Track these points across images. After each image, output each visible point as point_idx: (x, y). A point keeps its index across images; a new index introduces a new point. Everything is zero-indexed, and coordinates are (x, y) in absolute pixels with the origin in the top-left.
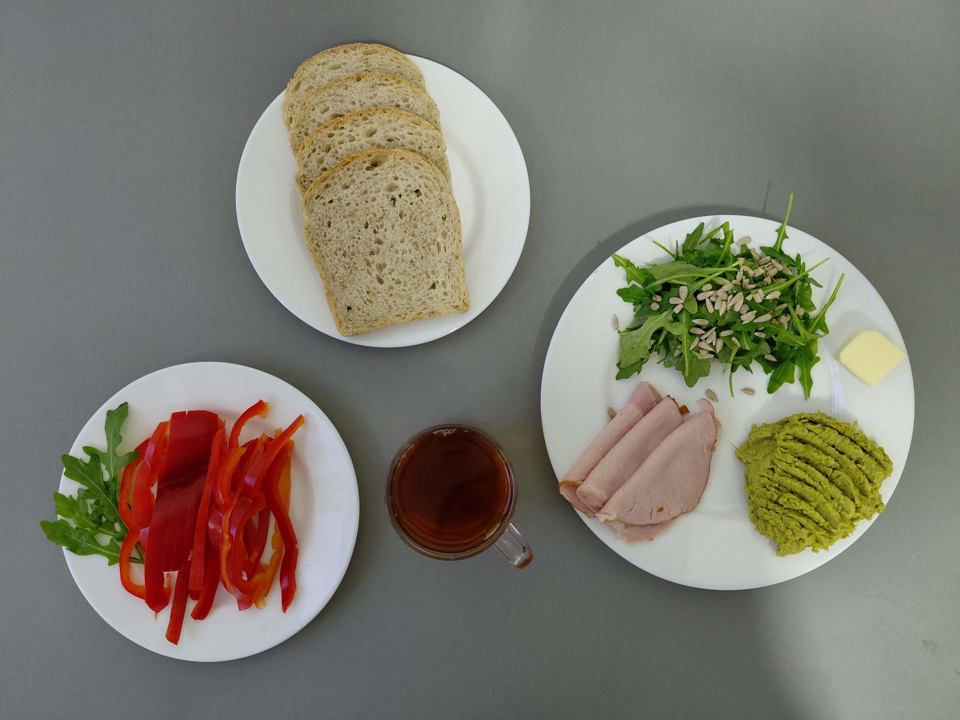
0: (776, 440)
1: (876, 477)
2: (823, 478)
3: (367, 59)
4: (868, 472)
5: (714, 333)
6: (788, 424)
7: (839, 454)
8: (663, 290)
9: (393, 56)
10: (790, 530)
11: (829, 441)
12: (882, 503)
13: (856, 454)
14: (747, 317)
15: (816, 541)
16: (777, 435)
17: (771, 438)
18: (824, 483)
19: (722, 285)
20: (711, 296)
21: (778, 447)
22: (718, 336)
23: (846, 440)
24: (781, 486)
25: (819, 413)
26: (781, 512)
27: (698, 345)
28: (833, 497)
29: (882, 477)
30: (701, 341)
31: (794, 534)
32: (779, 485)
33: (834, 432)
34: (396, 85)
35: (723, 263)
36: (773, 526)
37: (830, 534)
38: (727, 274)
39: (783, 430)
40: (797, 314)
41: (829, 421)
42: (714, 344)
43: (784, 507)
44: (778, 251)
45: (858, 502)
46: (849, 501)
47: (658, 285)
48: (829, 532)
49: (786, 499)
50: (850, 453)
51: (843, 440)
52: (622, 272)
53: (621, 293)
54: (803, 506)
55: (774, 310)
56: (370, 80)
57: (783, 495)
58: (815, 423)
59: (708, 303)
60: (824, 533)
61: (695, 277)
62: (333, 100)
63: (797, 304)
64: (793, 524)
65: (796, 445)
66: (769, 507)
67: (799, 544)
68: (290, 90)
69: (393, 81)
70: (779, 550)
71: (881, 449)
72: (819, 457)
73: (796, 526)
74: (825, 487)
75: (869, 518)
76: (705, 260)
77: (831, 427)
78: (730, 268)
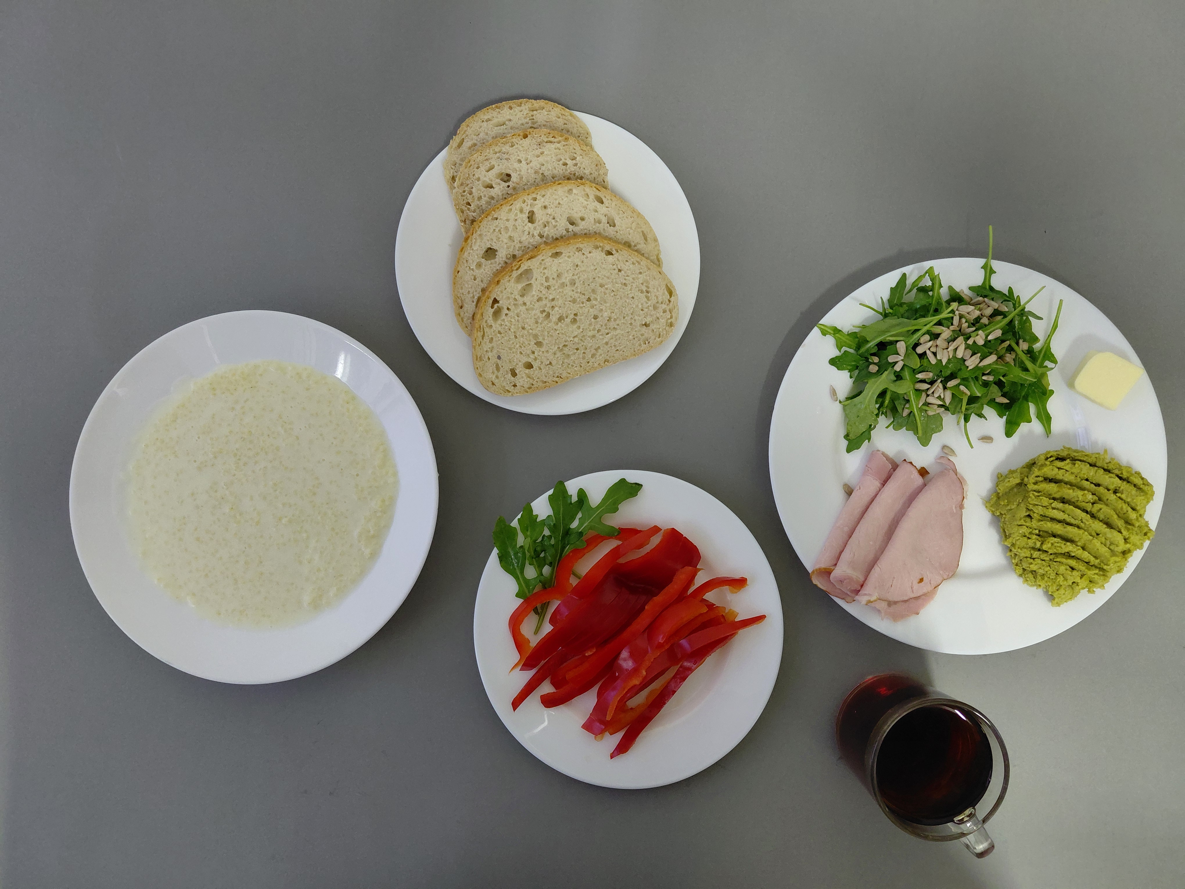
0: (1026, 485)
1: (1138, 504)
2: (1084, 515)
3: (532, 116)
4: (1129, 500)
5: (941, 386)
6: (1035, 466)
7: (1094, 487)
8: (879, 349)
9: (560, 113)
10: (1060, 575)
11: (1082, 475)
12: (1150, 530)
13: (1113, 483)
14: (972, 363)
15: (1090, 581)
16: (1026, 479)
17: (1021, 484)
18: (1087, 520)
19: (940, 334)
20: (931, 347)
21: (1030, 491)
22: (945, 388)
23: (1099, 471)
24: (1041, 532)
25: (1064, 448)
26: (1047, 559)
27: (925, 400)
28: (1099, 533)
29: (1145, 502)
30: (928, 396)
31: (1066, 579)
32: (1039, 531)
33: (1085, 465)
34: (563, 143)
35: (936, 311)
36: (1043, 576)
37: (1103, 572)
38: (943, 321)
39: (1031, 473)
40: (1021, 349)
41: (1077, 454)
42: (942, 397)
43: (1049, 553)
44: (988, 287)
45: (1125, 533)
46: (1116, 533)
47: (872, 347)
48: (1101, 569)
49: (1050, 543)
50: (1106, 484)
51: (1096, 471)
52: (830, 341)
53: (833, 362)
54: (1069, 547)
55: (996, 350)
56: (537, 137)
57: (1045, 541)
58: (1062, 459)
59: (929, 354)
60: (1097, 571)
61: (910, 330)
62: (499, 158)
63: (1019, 339)
64: (1062, 569)
65: (1048, 485)
66: (1034, 556)
67: (1072, 588)
68: (453, 147)
69: (560, 138)
70: (1054, 599)
71: (1138, 474)
72: (1075, 494)
73: (1066, 570)
74: (1087, 523)
75: (1141, 547)
76: (916, 311)
77: (1080, 461)
78: (944, 315)
